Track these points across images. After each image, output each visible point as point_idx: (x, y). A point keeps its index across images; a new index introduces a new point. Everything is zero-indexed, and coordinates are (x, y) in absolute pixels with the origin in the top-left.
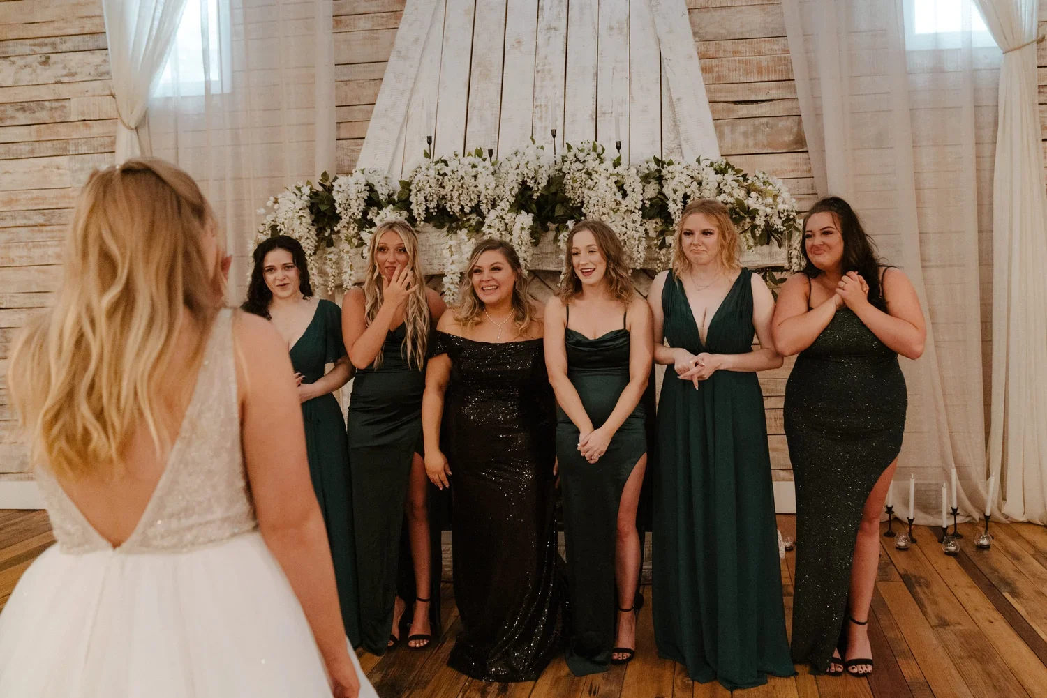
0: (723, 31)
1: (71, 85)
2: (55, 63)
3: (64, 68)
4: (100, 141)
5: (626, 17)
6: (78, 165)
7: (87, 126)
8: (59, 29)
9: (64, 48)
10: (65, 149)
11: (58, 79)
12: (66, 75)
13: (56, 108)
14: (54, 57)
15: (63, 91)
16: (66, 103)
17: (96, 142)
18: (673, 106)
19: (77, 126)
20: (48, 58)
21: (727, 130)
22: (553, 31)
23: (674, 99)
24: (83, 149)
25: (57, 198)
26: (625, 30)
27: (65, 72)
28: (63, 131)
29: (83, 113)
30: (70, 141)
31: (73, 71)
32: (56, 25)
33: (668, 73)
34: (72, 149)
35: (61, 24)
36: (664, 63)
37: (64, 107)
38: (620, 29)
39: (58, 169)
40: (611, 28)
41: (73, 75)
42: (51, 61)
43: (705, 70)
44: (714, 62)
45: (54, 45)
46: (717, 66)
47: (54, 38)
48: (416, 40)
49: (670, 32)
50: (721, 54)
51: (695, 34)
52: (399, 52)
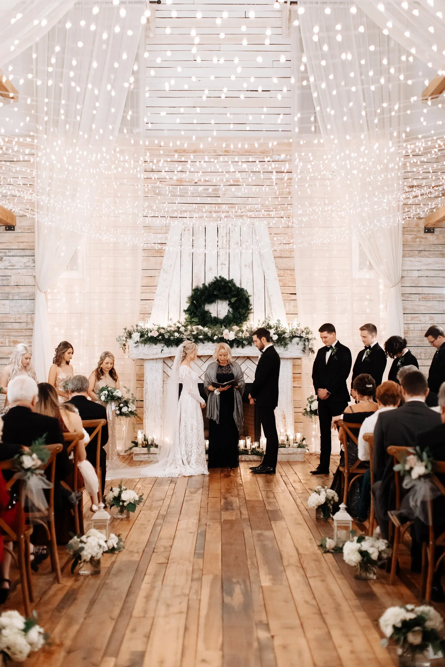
0: (287, 267)
1: (12, 270)
2: (5, 260)
3: (10, 263)
4: (24, 294)
5: (251, 262)
6: (13, 305)
7: (18, 288)
8: (7, 246)
9: (10, 254)
10: (8, 297)
11: (6, 267)
12: (10, 266)
13: (4, 280)
14: (5, 258)
15: (8, 273)
16: (9, 278)
17: (22, 295)
18: (269, 298)
19: (13, 288)
20: (2, 258)
21: (287, 304)
22: (223, 265)
23: (270, 295)
24: (16, 298)
25: (2, 317)
26: (251, 267)
27: (9, 264)
28: (7, 289)
29: (17, 283)
30: (11, 294)
31: (14, 264)
32: (6, 244)
33: (267, 285)
34: (11, 297)
35: (9, 244)
36: (266, 281)
37: (9, 279)
38: (249, 266)
39: (4, 305)
40: (246, 266)
41: (13, 266)
42: (3, 259)
43: (280, 281)
44: (283, 278)
45: (5, 253)
46: (284, 279)
47: (5, 250)
48: (171, 265)
49: (268, 269)
50: (286, 275)
51: (276, 267)
52: (164, 270)
